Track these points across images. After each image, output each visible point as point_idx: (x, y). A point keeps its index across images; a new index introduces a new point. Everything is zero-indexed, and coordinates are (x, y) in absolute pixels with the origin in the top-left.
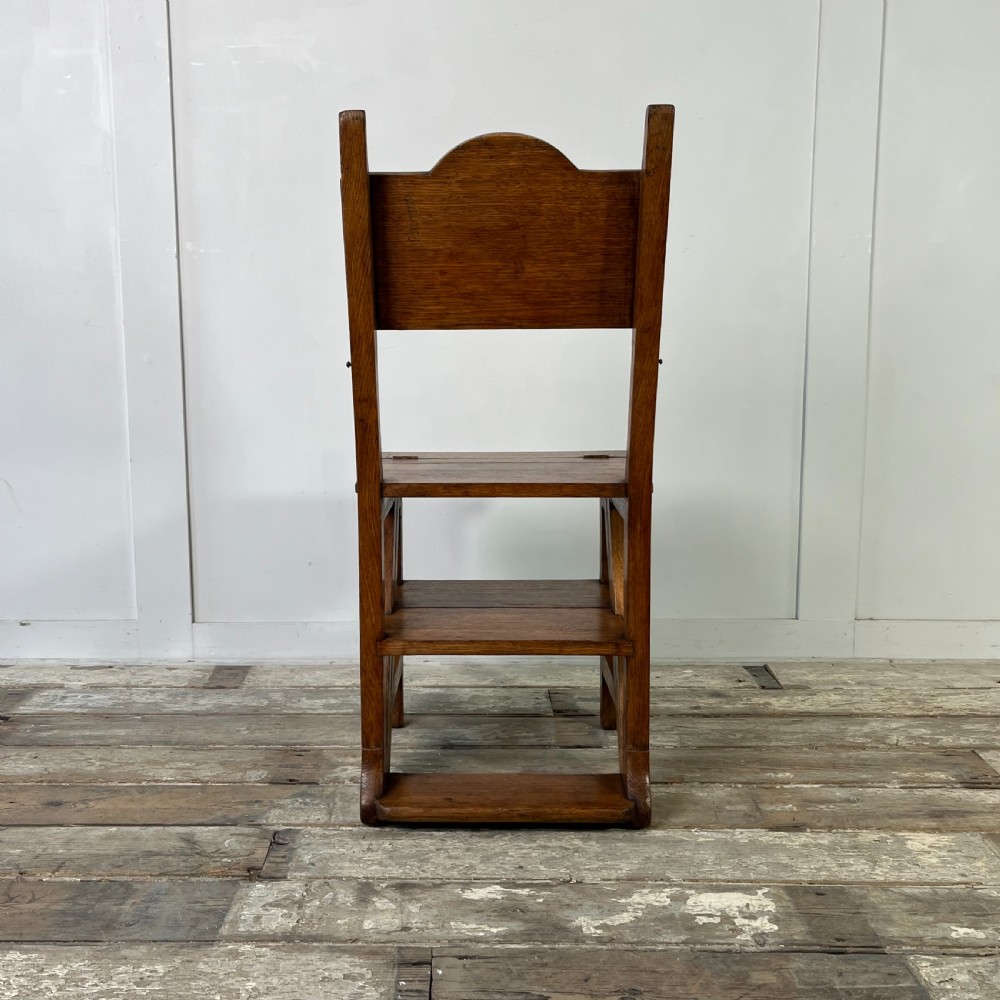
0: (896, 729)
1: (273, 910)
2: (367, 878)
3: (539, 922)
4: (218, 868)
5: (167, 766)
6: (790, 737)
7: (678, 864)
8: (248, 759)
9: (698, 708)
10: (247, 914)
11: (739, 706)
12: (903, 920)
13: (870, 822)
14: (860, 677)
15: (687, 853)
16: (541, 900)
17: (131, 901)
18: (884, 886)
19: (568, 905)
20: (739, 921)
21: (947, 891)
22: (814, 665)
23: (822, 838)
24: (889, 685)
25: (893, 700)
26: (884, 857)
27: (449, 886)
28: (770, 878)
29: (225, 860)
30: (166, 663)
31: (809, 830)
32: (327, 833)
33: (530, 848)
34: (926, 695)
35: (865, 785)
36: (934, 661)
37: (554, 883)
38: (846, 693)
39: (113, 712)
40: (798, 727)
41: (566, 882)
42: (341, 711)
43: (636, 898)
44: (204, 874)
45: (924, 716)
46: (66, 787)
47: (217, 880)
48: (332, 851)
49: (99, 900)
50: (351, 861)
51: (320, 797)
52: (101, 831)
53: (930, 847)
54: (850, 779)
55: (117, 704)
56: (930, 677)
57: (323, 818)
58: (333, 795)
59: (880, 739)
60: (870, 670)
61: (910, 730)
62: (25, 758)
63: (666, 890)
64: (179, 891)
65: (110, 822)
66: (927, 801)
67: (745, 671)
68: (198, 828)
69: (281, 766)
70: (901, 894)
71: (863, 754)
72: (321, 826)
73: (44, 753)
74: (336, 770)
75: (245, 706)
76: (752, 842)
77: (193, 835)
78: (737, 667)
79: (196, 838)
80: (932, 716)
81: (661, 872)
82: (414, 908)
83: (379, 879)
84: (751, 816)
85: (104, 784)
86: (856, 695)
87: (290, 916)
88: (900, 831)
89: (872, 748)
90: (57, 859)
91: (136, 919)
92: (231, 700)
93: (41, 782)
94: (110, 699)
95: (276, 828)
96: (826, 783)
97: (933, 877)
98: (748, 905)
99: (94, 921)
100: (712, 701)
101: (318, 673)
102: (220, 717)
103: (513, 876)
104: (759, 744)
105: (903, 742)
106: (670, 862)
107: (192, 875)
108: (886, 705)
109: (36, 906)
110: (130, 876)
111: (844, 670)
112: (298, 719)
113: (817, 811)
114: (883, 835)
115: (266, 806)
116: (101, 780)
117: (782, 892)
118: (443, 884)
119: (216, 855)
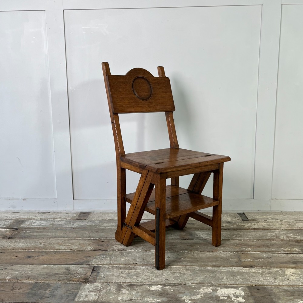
0: (283, 234)
1: (91, 293)
2: (120, 282)
3: (172, 298)
4: (76, 279)
5: (63, 245)
6: (251, 237)
7: (215, 279)
8: (87, 243)
9: (223, 227)
10: (83, 294)
11: (235, 226)
12: (283, 298)
13: (274, 265)
14: (272, 217)
15: (218, 275)
16: (173, 290)
17: (49, 290)
18: (278, 287)
19: (181, 292)
20: (233, 298)
21: (297, 288)
22: (258, 213)
23: (260, 270)
24: (281, 219)
25: (282, 224)
26: (278, 277)
27: (145, 285)
28: (243, 284)
29: (78, 276)
30: (65, 211)
31: (255, 268)
32: (109, 267)
33: (170, 273)
34: (292, 223)
35: (273, 252)
36: (295, 212)
37: (177, 285)
38: (268, 222)
39: (49, 227)
40: (253, 233)
41: (180, 284)
43: (202, 290)
44: (72, 281)
45: (292, 230)
46: (33, 251)
47: (75, 282)
48: (110, 273)
49: (39, 289)
50: (116, 277)
51: (108, 255)
52: (42, 266)
53: (293, 273)
54: (268, 250)
55: (50, 225)
56: (293, 217)
57: (108, 262)
58: (112, 255)
59: (278, 237)
60: (275, 215)
61: (287, 234)
62: (22, 242)
63: (211, 287)
64: (64, 286)
65: (45, 263)
66: (292, 258)
67: (238, 215)
68: (71, 265)
69: (97, 245)
70: (283, 289)
71: (273, 242)
72: (108, 265)
73: (28, 240)
74: (113, 247)
75: (88, 225)
76: (238, 271)
77: (69, 267)
78: (235, 213)
79: (70, 269)
80: (294, 230)
81: (210, 281)
82: (134, 293)
83: (124, 283)
84: (238, 263)
85: (44, 251)
86: (271, 223)
87: (96, 295)
88: (283, 268)
89: (275, 240)
90: (28, 275)
91: (50, 295)
92: (83, 223)
93: (26, 250)
94: (48, 223)
95: (94, 265)
96: (261, 252)
97: (293, 284)
98: (236, 293)
99: (37, 296)
100: (227, 224)
101: (110, 215)
102: (80, 229)
103: (165, 282)
104: (241, 239)
105: (285, 238)
106: (212, 278)
107: (68, 281)
108: (280, 226)
109: (21, 291)
110: (50, 281)
111: (268, 214)
112: (103, 230)
113: (258, 261)
114: (278, 269)
115: (92, 258)
116: (43, 249)
117: (246, 288)
118: (143, 285)
119: (75, 274)
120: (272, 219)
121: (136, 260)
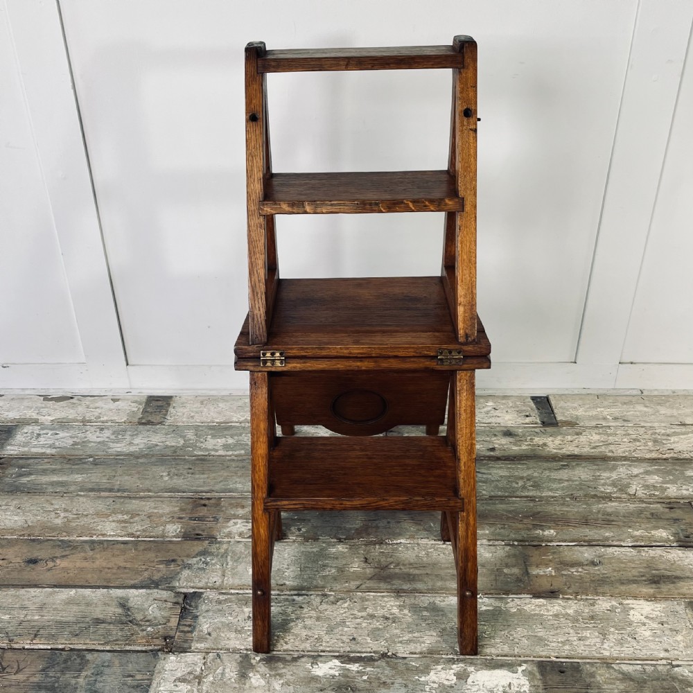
0: (636, 476)
1: (181, 686)
2: (247, 650)
4: (143, 637)
5: (111, 519)
6: (559, 486)
8: (167, 510)
9: (493, 449)
10: (163, 690)
11: (524, 447)
14: (616, 411)
16: (365, 678)
17: (84, 674)
18: (607, 663)
19: (384, 683)
21: (653, 668)
24: (637, 421)
25: (639, 441)
26: (612, 630)
27: (303, 660)
28: (528, 652)
29: (149, 629)
30: (111, 393)
31: (561, 596)
33: (362, 617)
34: (663, 435)
35: (607, 543)
36: (674, 392)
37: (376, 657)
38: (605, 432)
39: (73, 452)
40: (564, 474)
41: (384, 655)
42: (236, 453)
43: (432, 676)
45: (659, 459)
46: (41, 541)
47: (144, 648)
48: (223, 620)
49: (63, 672)
50: (236, 631)
51: (217, 555)
52: (64, 594)
53: (646, 618)
54: (596, 537)
55: (76, 443)
56: (669, 412)
57: (218, 580)
58: (226, 554)
59: (623, 488)
60: (625, 403)
61: (647, 477)
62: (12, 508)
63: (454, 666)
64: (117, 662)
65: (71, 583)
66: (650, 564)
67: (532, 404)
68: (131, 591)
69: (191, 519)
72: (217, 589)
73: (26, 501)
74: (229, 524)
75: (167, 447)
76: (519, 611)
77: (128, 600)
78: (527, 398)
79: (130, 603)
80: (665, 459)
82: (277, 685)
84: (521, 581)
85: (67, 538)
86: (611, 434)
88: (626, 598)
89: (617, 498)
90: (33, 627)
92: (156, 438)
93: (23, 535)
94: (71, 437)
95: (186, 590)
96: (579, 541)
97: (644, 652)
98: (510, 684)
100: (504, 441)
101: (220, 406)
102: (149, 460)
103: (348, 649)
105: (641, 493)
107: (126, 644)
108: (632, 446)
109: (20, 677)
110: (84, 644)
111: (606, 403)
112: (204, 462)
113: (569, 575)
114: (614, 603)
115: (179, 565)
116: (64, 534)
117: (535, 668)
118: (299, 658)
119: (143, 623)
120: (616, 419)
121: (284, 572)
